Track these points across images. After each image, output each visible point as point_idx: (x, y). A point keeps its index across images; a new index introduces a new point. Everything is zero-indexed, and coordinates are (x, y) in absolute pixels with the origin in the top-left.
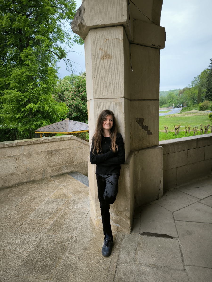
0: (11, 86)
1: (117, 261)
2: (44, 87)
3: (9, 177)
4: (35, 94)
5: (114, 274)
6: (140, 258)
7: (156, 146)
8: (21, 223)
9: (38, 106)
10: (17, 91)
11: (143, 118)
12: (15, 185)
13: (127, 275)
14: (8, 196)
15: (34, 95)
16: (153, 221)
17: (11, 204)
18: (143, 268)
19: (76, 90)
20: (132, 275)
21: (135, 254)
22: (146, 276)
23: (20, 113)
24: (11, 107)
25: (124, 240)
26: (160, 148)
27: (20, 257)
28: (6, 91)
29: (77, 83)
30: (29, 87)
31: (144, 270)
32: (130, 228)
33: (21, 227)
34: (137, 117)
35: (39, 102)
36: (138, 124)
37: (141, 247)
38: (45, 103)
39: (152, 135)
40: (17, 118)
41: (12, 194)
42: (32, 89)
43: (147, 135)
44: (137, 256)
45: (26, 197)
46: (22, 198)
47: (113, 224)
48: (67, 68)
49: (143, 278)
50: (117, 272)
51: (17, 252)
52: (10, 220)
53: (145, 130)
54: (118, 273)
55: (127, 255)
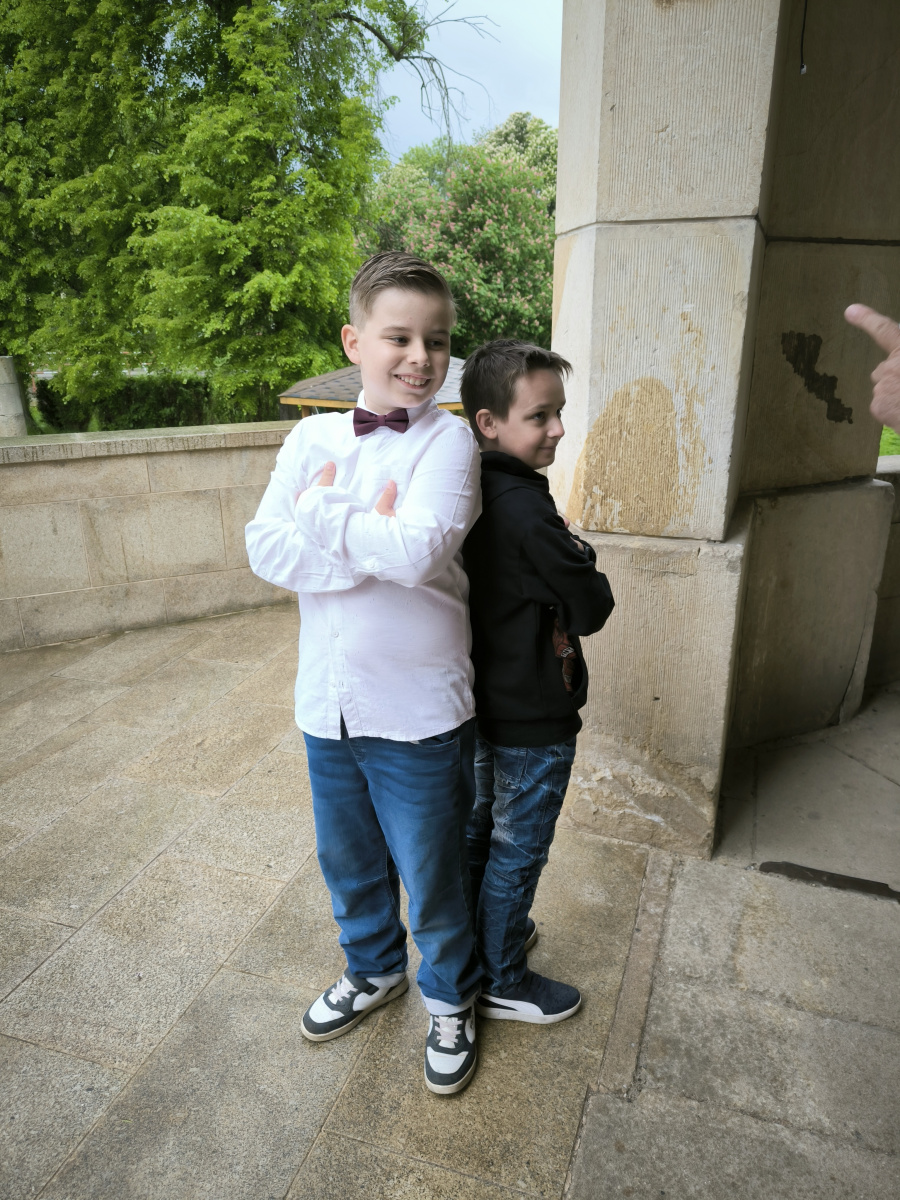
0: (184, 189)
1: (653, 967)
2: (323, 194)
3: (191, 579)
4: (282, 227)
5: (641, 1017)
6: (756, 966)
7: (861, 479)
8: (246, 765)
9: (295, 283)
10: (210, 214)
11: (820, 333)
12: (214, 613)
13: (698, 1031)
14: (191, 656)
15: (278, 230)
16: (815, 816)
17: (202, 686)
18: (769, 1012)
19: (456, 213)
20: (723, 1035)
21: (734, 949)
22: (786, 1047)
23: (221, 313)
24: (185, 287)
25: (680, 884)
26: (882, 488)
27: (249, 900)
28: (163, 213)
29: (465, 182)
30: (259, 195)
31: (773, 1021)
32: (708, 835)
33: (247, 780)
34: (787, 331)
35: (299, 267)
36: (791, 366)
37: (760, 921)
38: (323, 270)
39: (851, 422)
40: (207, 335)
41: (206, 646)
42: (272, 203)
43: (827, 421)
44: (741, 959)
45: (259, 664)
46: (243, 665)
47: (635, 812)
48: (425, 103)
49: (774, 1053)
50: (654, 1011)
51: (238, 878)
52: (205, 751)
53: (820, 396)
54: (657, 1017)
55: (698, 950)
